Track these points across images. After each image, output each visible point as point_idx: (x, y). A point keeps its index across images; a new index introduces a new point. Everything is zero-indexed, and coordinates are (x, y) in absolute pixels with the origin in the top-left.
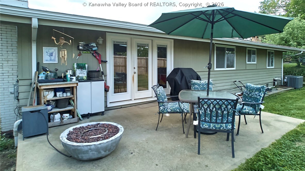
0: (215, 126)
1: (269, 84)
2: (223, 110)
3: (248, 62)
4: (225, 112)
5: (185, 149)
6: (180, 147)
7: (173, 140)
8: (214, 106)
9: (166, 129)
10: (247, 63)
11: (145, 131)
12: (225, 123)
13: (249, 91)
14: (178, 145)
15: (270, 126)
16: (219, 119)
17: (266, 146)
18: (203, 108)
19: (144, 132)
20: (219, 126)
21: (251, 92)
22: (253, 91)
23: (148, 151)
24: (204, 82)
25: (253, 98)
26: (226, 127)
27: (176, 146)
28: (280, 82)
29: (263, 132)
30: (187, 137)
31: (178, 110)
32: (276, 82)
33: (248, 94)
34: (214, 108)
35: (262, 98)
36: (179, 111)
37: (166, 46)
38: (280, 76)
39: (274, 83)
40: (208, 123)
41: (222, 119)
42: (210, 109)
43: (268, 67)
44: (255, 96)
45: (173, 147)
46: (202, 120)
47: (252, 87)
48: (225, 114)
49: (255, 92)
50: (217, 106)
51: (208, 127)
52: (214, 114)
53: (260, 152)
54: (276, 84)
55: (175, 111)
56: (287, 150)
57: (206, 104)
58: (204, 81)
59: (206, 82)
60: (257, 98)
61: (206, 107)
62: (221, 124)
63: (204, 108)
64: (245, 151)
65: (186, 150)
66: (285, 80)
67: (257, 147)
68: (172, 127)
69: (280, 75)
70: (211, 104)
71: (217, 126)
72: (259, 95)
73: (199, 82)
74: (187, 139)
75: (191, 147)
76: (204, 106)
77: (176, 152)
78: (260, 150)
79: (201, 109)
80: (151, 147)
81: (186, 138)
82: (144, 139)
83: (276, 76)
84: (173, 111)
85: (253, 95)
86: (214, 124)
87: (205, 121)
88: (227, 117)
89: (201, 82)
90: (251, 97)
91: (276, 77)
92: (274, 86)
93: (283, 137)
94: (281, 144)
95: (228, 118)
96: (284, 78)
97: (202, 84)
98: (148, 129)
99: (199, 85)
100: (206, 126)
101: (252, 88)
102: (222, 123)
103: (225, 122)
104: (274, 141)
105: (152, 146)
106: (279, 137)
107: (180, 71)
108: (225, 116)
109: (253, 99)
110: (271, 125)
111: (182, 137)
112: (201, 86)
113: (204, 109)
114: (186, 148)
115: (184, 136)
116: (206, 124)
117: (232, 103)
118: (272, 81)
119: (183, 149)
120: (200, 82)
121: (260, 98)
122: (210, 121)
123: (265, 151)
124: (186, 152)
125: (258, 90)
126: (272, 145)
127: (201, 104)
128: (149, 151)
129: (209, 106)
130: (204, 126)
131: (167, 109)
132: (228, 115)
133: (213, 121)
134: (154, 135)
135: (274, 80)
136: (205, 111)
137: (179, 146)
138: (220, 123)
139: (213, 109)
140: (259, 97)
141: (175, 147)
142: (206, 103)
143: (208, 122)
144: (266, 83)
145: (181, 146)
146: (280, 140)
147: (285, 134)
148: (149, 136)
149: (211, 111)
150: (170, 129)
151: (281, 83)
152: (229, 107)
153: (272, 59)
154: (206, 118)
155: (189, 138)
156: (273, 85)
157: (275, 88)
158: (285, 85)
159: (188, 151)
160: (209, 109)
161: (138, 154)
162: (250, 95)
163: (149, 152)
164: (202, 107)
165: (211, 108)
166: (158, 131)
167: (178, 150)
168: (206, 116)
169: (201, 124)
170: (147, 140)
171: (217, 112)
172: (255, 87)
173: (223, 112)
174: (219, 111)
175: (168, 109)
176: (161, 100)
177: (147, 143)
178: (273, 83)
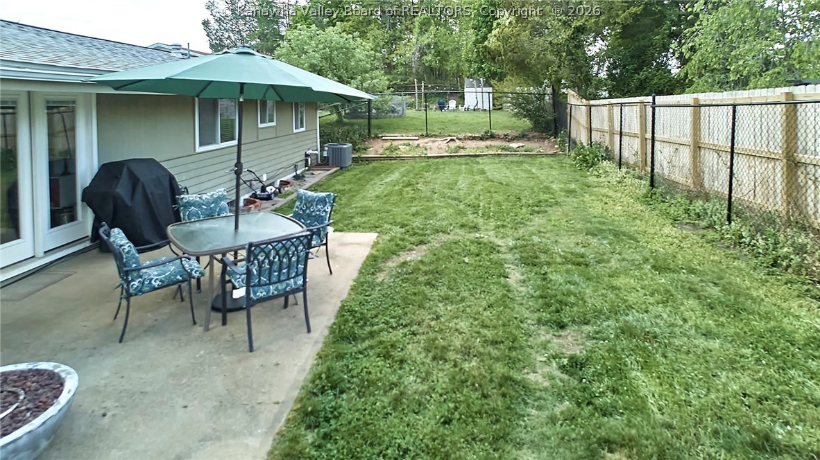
0: (277, 289)
1: (299, 164)
2: (291, 256)
3: (261, 123)
4: (294, 259)
5: (220, 354)
6: (208, 354)
7: (180, 346)
8: (277, 253)
9: (145, 331)
10: (260, 126)
11: (91, 356)
12: (292, 278)
13: (305, 204)
14: (199, 351)
15: (337, 258)
16: (284, 273)
17: (345, 296)
18: (256, 262)
19: (91, 359)
20: (284, 285)
21: (309, 205)
22: (312, 205)
23: (142, 393)
24: (208, 197)
25: (314, 216)
26: (295, 283)
27: (198, 356)
28: (315, 157)
29: (331, 273)
30: (207, 329)
31: (178, 277)
32: (309, 159)
33: (303, 210)
34: (277, 257)
35: (328, 215)
36: (181, 278)
37: (74, 102)
38: (313, 146)
39: (307, 161)
40: (265, 287)
41: (288, 272)
42: (270, 260)
43: (295, 131)
44: (318, 213)
45: (193, 361)
46: (253, 284)
47: (309, 196)
48: (294, 262)
49: (316, 205)
50: (281, 253)
51: (265, 293)
52: (275, 267)
53: (342, 307)
54: (310, 163)
55: (172, 281)
56: (372, 289)
57: (262, 254)
58: (208, 194)
59: (212, 195)
60: (322, 216)
61: (261, 258)
62: (288, 281)
63: (258, 260)
64: (321, 314)
65: (222, 355)
66: (325, 154)
67: (334, 301)
68: (156, 320)
69: (315, 144)
70: (272, 251)
71: (280, 287)
72: (325, 211)
73: (198, 199)
74: (209, 332)
75: (228, 346)
76: (259, 257)
77: (206, 367)
78: (339, 304)
79: (253, 263)
80: (142, 381)
81: (206, 332)
82: (106, 374)
83: (308, 146)
84: (166, 283)
85: (314, 211)
86: (276, 285)
87: (260, 285)
88: (296, 265)
89: (204, 198)
90: (309, 216)
91: (309, 149)
92: (307, 168)
93: (360, 272)
94: (362, 284)
95: (297, 268)
96: (322, 149)
97: (206, 201)
98: (95, 348)
99: (198, 204)
100: (261, 292)
101: (310, 199)
102: (289, 279)
103: (293, 276)
104: (352, 283)
105: (141, 378)
106: (355, 275)
107: (125, 170)
108: (294, 266)
109: (313, 218)
110: (337, 256)
111: (196, 334)
112: (204, 207)
113: (258, 263)
114: (220, 351)
115: (199, 329)
116: (261, 290)
117: (305, 241)
118: (303, 157)
119: (216, 356)
120: (200, 198)
121: (326, 215)
122: (268, 282)
123: (348, 304)
124: (225, 358)
125: (321, 202)
126: (352, 289)
127: (254, 254)
128: (143, 391)
129: (267, 256)
130: (258, 294)
131: (150, 283)
132: (298, 261)
133: (274, 279)
134: (125, 355)
135: (307, 155)
136: (260, 267)
137: (202, 352)
138: (286, 280)
139: (274, 258)
140: (324, 213)
141: (194, 358)
142: (263, 250)
143: (266, 285)
144: (293, 164)
145: (207, 352)
146: (359, 278)
147: (360, 265)
148: (111, 362)
149: (271, 263)
150: (154, 326)
151: (317, 159)
152: (301, 248)
153: (302, 113)
154: (262, 278)
155: (212, 328)
156: (304, 165)
157: (310, 172)
158: (324, 163)
159: (228, 355)
160: (267, 261)
161: (120, 409)
162: (308, 211)
163: (146, 393)
164: (254, 260)
165: (271, 258)
166: (126, 342)
167: (207, 361)
168: (262, 274)
169: (252, 293)
170: (116, 373)
171: (281, 262)
172: (316, 197)
173: (290, 259)
174: (285, 260)
175: (153, 282)
176: (134, 265)
177: (123, 377)
178: (304, 162)
